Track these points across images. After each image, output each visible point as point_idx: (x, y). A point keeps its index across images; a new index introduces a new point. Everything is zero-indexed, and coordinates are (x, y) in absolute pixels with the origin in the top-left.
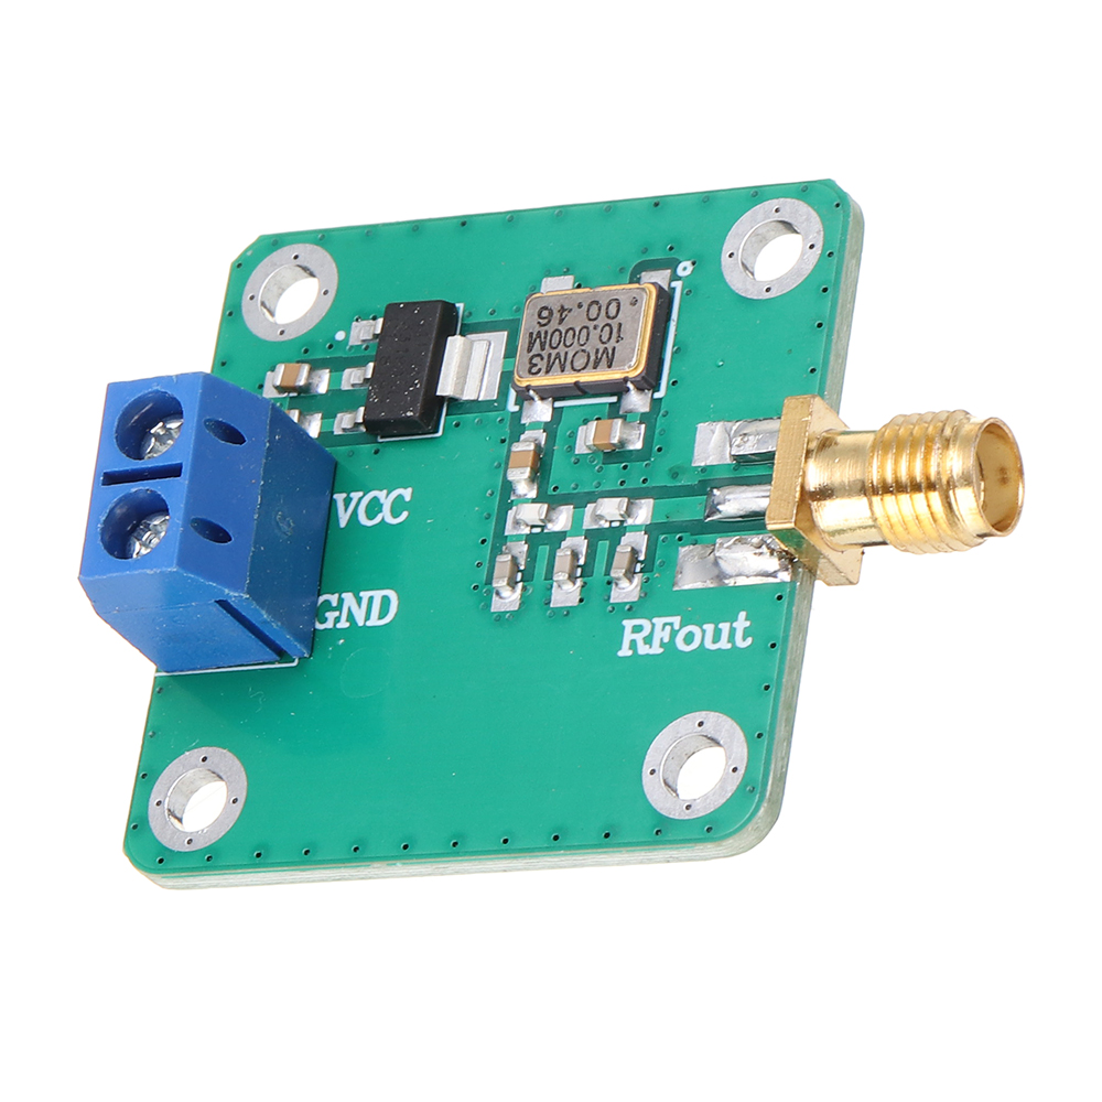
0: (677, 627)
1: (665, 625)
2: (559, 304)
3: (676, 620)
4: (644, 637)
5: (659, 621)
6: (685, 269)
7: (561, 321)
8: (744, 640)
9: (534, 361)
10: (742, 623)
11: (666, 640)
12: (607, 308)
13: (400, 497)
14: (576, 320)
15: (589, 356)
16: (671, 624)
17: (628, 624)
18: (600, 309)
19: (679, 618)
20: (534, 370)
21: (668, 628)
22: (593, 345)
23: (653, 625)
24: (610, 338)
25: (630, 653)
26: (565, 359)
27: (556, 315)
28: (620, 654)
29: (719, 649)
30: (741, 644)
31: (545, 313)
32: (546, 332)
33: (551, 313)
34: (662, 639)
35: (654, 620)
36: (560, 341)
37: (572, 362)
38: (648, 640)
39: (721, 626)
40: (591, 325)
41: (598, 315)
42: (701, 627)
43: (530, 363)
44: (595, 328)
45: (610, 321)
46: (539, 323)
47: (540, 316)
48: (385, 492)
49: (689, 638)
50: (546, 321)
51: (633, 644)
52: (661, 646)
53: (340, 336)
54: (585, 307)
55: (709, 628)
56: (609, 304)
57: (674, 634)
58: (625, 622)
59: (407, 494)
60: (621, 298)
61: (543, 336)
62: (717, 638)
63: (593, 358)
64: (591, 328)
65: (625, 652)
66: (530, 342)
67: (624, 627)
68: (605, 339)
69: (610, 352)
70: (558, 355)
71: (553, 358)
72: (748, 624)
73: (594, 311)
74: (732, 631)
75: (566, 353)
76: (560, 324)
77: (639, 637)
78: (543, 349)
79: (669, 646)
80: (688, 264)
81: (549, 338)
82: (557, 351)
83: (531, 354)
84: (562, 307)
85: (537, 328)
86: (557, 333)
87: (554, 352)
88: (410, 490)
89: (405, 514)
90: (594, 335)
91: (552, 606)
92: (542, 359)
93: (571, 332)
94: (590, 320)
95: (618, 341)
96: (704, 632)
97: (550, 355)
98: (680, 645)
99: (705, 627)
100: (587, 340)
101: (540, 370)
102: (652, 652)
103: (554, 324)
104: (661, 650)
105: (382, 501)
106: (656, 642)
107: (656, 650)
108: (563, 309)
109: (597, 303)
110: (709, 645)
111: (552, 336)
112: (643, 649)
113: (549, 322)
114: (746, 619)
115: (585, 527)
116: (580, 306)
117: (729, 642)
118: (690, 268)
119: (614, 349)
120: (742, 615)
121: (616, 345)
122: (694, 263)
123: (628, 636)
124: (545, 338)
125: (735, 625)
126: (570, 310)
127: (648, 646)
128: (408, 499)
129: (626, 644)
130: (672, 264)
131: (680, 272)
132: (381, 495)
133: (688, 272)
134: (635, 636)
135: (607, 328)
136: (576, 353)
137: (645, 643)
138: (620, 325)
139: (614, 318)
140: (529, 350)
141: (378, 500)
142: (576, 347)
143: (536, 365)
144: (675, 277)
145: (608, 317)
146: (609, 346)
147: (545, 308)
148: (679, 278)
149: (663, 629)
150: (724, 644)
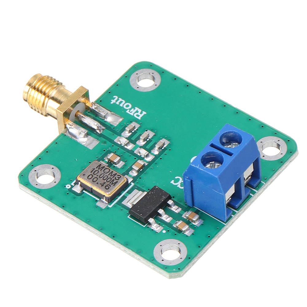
0: (129, 110)
1: (131, 112)
2: (102, 187)
3: (128, 112)
4: (138, 113)
5: (132, 114)
6: (68, 186)
7: (104, 183)
8: (115, 98)
9: (118, 179)
10: (113, 101)
11: (133, 109)
12: (91, 178)
13: (175, 182)
14: (101, 181)
15: (104, 170)
16: (129, 111)
17: (139, 118)
18: (93, 179)
19: (127, 112)
20: (119, 177)
21: (131, 111)
22: (101, 172)
23: (134, 114)
24: (96, 171)
25: (143, 112)
26: (110, 174)
27: (105, 185)
28: (146, 113)
29: (122, 99)
30: (117, 97)
31: (107, 188)
32: (110, 183)
33: (106, 187)
34: (134, 110)
35: (133, 115)
36: (108, 179)
37: (109, 172)
38: (137, 112)
39: (118, 104)
40: (98, 177)
41: (95, 178)
42: (123, 106)
43: (119, 179)
44: (98, 176)
45: (93, 175)
46: (110, 187)
47: (109, 188)
48: (178, 186)
49: (127, 106)
50: (108, 186)
51: (141, 113)
52: (135, 109)
53: (164, 232)
54: (97, 182)
55: (121, 105)
56: (90, 179)
57: (130, 109)
58: (140, 119)
59: (172, 182)
60: (86, 178)
61: (111, 183)
62: (121, 102)
63: (103, 169)
64: (99, 176)
65: (144, 113)
66: (116, 183)
67: (141, 118)
68: (97, 172)
69: (98, 168)
70: (111, 176)
71: (113, 176)
72: (112, 100)
73: (95, 180)
74: (117, 101)
75: (109, 175)
76: (105, 183)
77: (139, 114)
78: (114, 180)
79: (133, 107)
80: (67, 187)
81: (110, 181)
82: (111, 177)
83: (117, 181)
84: (102, 186)
85: (112, 185)
86: (107, 181)
87: (112, 177)
88: (171, 182)
89: (176, 178)
90: (99, 174)
91: (154, 134)
92: (115, 178)
93: (104, 179)
94: (97, 178)
95: (95, 169)
96: (123, 105)
97: (113, 177)
98: (130, 106)
99: (122, 106)
100: (101, 174)
101: (118, 176)
102: (138, 109)
103: (107, 183)
104: (136, 108)
105: (180, 185)
106: (135, 110)
107: (137, 109)
108: (102, 185)
109: (93, 181)
110: (124, 102)
111: (109, 181)
112: (140, 111)
113: (108, 185)
114: (112, 101)
115: (135, 145)
116: (97, 183)
117: (119, 100)
118: (67, 186)
119: (97, 168)
120: (112, 103)
121: (95, 168)
122: (65, 186)
123: (141, 116)
124: (111, 182)
125: (115, 102)
126: (100, 184)
127: (138, 111)
128: (173, 181)
129: (143, 114)
130: (70, 190)
131: (70, 187)
132: (179, 186)
133: (68, 185)
134: (140, 115)
135: (95, 173)
136: (106, 173)
137: (138, 112)
138: (91, 172)
139: (92, 175)
140: (117, 182)
141: (181, 185)
142: (105, 175)
143: (118, 177)
144: (72, 187)
145: (93, 176)
146: (97, 169)
147: (106, 189)
148: (71, 185)
149: (132, 112)
150: (120, 100)
